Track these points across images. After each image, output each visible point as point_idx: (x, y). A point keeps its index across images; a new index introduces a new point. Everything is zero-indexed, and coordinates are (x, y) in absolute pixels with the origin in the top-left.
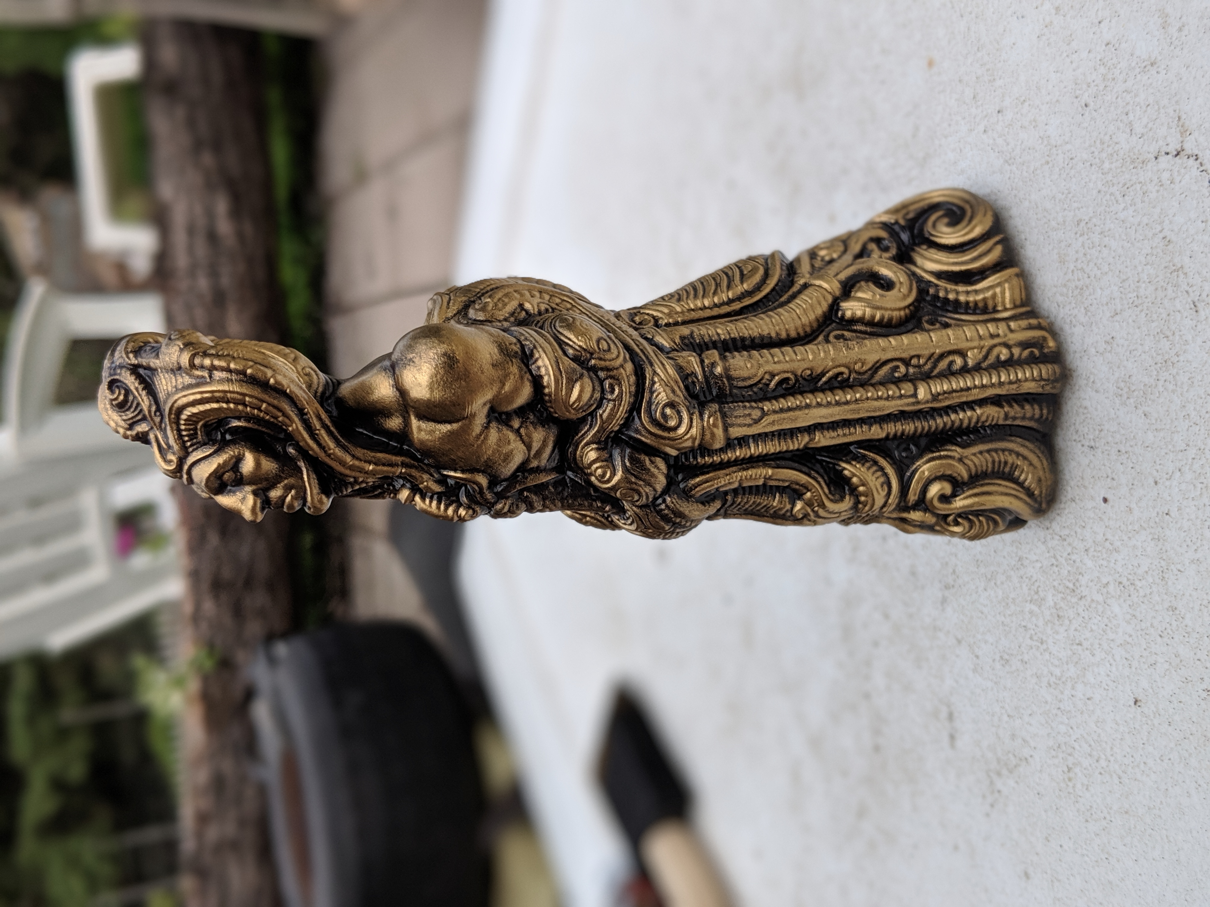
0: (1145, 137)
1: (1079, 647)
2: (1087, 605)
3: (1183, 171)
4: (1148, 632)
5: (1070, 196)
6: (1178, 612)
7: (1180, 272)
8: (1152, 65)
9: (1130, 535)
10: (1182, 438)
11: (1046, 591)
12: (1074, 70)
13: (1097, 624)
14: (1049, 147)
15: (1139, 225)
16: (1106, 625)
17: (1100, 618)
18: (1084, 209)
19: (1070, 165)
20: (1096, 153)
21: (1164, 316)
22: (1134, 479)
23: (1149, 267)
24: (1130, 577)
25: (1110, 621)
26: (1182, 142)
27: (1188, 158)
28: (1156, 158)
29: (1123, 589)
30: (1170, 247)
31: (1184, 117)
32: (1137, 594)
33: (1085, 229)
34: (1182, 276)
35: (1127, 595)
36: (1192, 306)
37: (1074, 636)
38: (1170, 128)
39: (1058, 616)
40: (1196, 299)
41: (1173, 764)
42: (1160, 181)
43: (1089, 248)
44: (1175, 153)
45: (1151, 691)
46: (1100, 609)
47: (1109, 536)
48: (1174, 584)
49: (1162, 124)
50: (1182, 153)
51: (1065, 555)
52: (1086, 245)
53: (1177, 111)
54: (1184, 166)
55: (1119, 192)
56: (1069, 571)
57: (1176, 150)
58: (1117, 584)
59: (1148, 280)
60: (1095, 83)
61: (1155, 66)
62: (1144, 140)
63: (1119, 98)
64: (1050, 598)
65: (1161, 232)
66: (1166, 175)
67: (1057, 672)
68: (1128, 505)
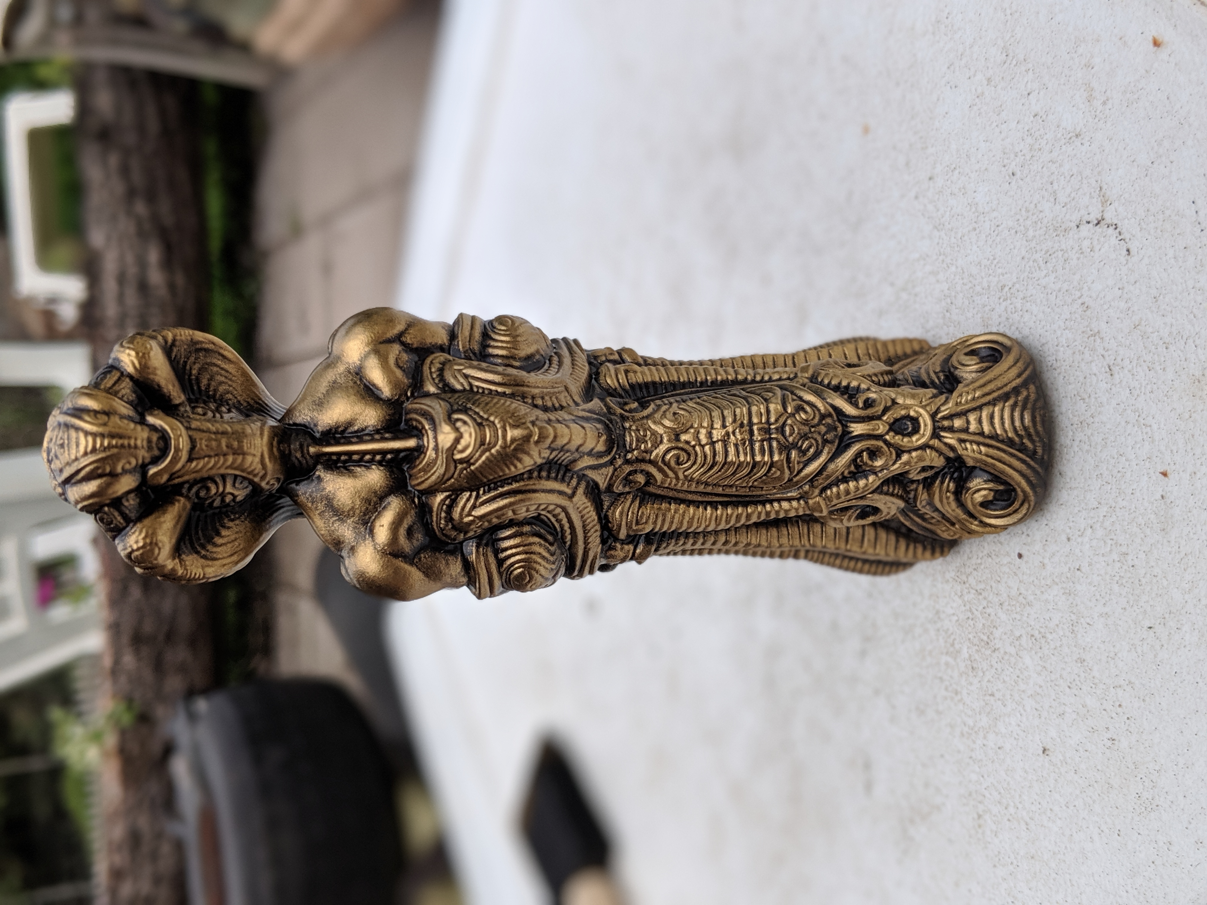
0: (1068, 206)
1: (992, 698)
2: (1000, 657)
3: (1102, 239)
4: (1057, 683)
5: (995, 262)
6: (1086, 664)
7: (1097, 337)
8: (1077, 136)
9: (1043, 589)
10: (1094, 496)
11: (961, 643)
12: (1003, 140)
13: (1010, 676)
14: (976, 214)
15: (1060, 291)
16: (1018, 677)
17: (1012, 670)
18: (1009, 275)
19: (996, 232)
20: (1021, 221)
21: (1081, 379)
22: (1048, 536)
23: (1067, 331)
24: (1042, 630)
25: (1022, 673)
26: (1102, 212)
27: (1108, 227)
28: (1078, 227)
29: (1034, 641)
30: (1088, 313)
31: (1105, 187)
32: (1048, 647)
33: (1009, 295)
34: (1099, 341)
35: (1038, 647)
36: (1108, 370)
37: (987, 687)
38: (1091, 197)
39: (972, 668)
40: (1111, 364)
41: (1078, 811)
42: (1081, 249)
43: (1011, 313)
44: (1096, 222)
45: (1058, 740)
46: (1013, 660)
47: (1023, 591)
48: (1083, 636)
49: (1085, 194)
50: (1102, 223)
51: (981, 608)
52: (1009, 310)
53: (1099, 181)
54: (1104, 234)
55: (1041, 259)
56: (983, 624)
57: (1097, 219)
58: (1029, 636)
59: (1066, 345)
60: (1022, 153)
61: (1080, 138)
62: (1067, 209)
63: (1045, 168)
64: (965, 650)
65: (1080, 298)
66: (1086, 243)
67: (970, 722)
68: (1041, 560)
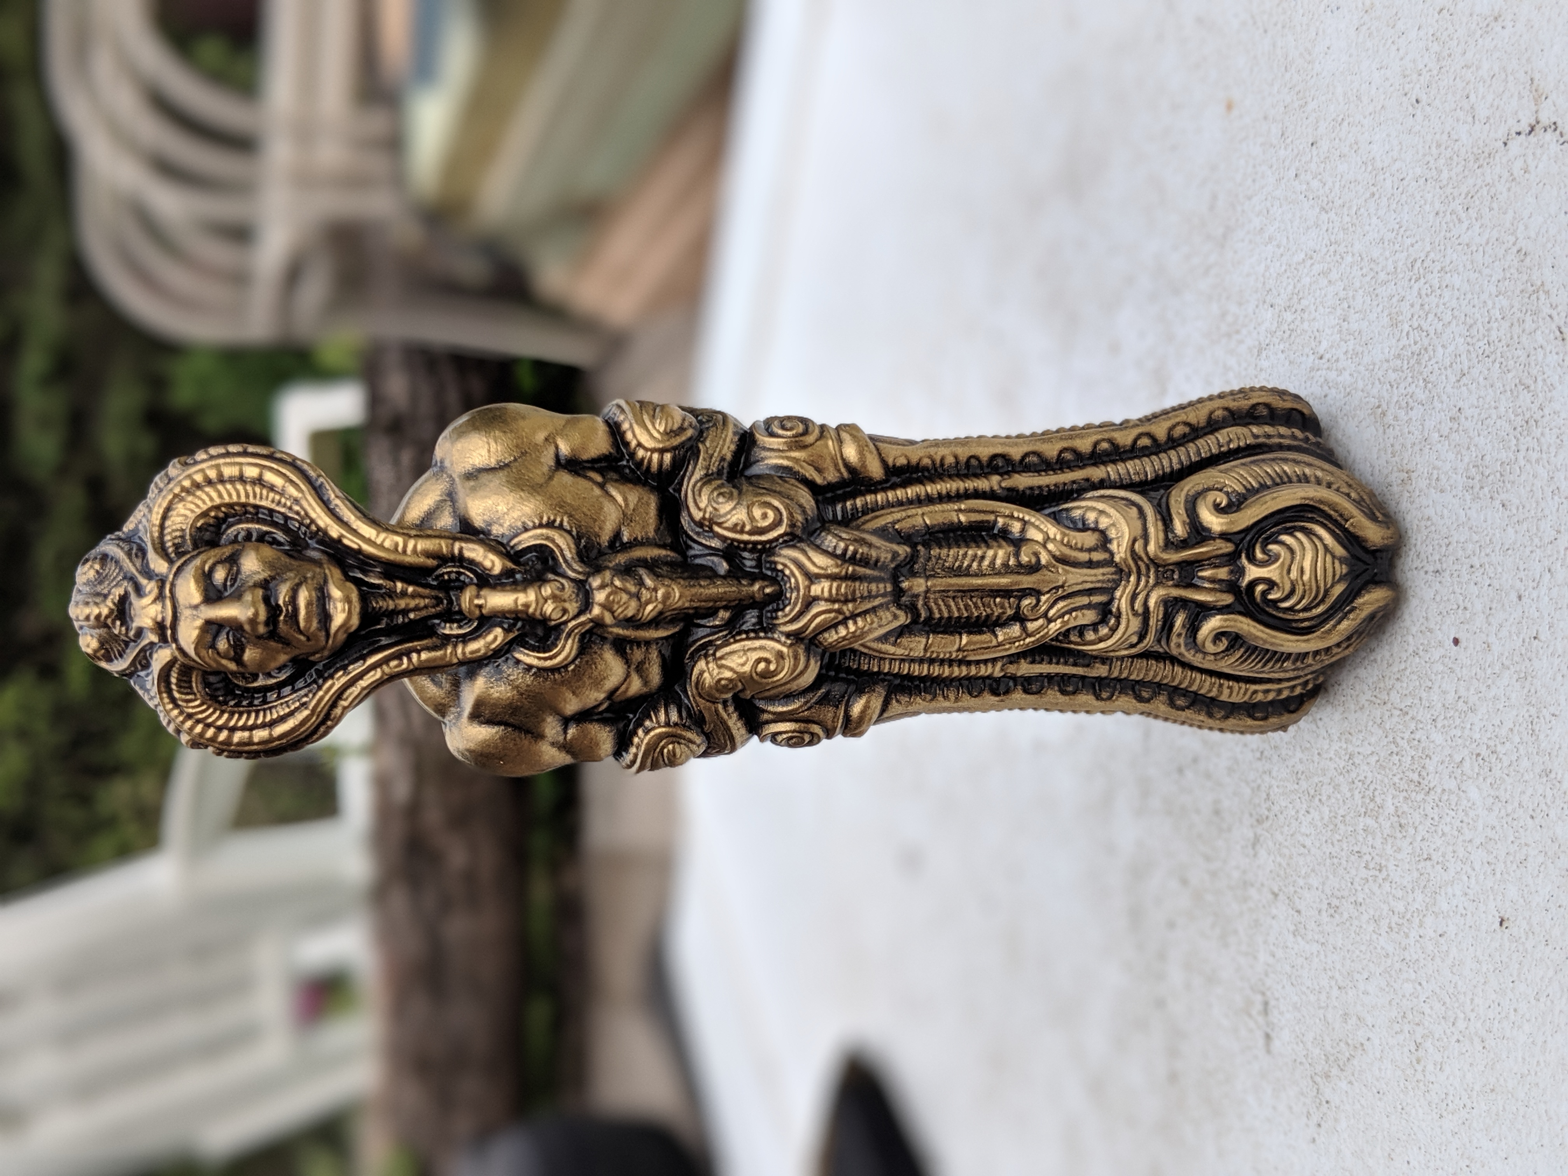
0: (1492, 121)
1: (1428, 862)
2: (1437, 799)
3: (1539, 152)
4: (1515, 816)
5: (1402, 230)
6: (1553, 775)
7: (1541, 292)
8: (1496, 19)
9: (1490, 682)
10: (1551, 523)
11: (1384, 794)
12: (1402, 59)
13: (1451, 823)
14: (1374, 173)
15: (1487, 243)
16: (1462, 822)
17: (1453, 813)
18: (1420, 243)
19: (1400, 189)
20: (1432, 162)
21: (1523, 359)
22: (1492, 601)
23: (1501, 297)
24: (1491, 743)
25: (1467, 815)
26: (1536, 112)
27: (1545, 130)
28: (1505, 144)
29: (1482, 762)
30: (1528, 259)
31: (1537, 76)
32: (1500, 765)
33: (1421, 271)
34: (1542, 296)
35: (1487, 769)
36: (1558, 333)
37: (1421, 849)
38: (1521, 98)
39: (1400, 826)
40: (1562, 324)
41: (1552, 1002)
42: (1512, 174)
43: (1427, 295)
44: (1530, 129)
45: (1521, 901)
46: (1454, 798)
47: (1462, 692)
48: (1547, 736)
49: (1512, 96)
50: (1537, 128)
51: (1407, 735)
52: (1423, 292)
53: (1530, 72)
54: (1541, 143)
55: (1461, 207)
56: (1412, 757)
57: (1530, 125)
58: (1474, 756)
59: (1500, 317)
60: (1427, 68)
61: (1500, 20)
62: (1491, 125)
63: (1458, 79)
64: (1390, 801)
65: (1514, 244)
66: (1518, 164)
67: (1400, 907)
68: (1485, 640)
